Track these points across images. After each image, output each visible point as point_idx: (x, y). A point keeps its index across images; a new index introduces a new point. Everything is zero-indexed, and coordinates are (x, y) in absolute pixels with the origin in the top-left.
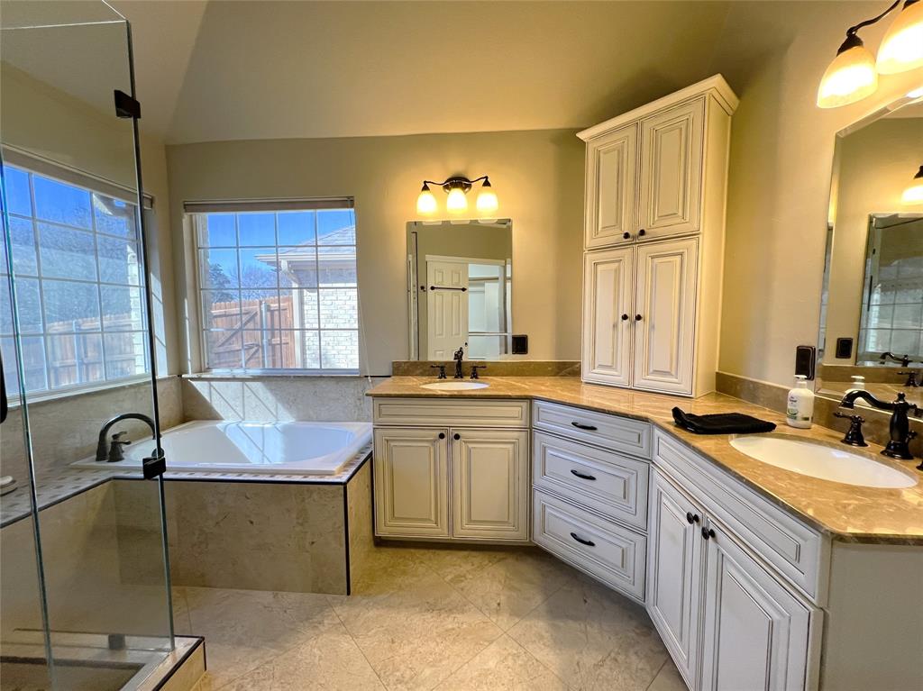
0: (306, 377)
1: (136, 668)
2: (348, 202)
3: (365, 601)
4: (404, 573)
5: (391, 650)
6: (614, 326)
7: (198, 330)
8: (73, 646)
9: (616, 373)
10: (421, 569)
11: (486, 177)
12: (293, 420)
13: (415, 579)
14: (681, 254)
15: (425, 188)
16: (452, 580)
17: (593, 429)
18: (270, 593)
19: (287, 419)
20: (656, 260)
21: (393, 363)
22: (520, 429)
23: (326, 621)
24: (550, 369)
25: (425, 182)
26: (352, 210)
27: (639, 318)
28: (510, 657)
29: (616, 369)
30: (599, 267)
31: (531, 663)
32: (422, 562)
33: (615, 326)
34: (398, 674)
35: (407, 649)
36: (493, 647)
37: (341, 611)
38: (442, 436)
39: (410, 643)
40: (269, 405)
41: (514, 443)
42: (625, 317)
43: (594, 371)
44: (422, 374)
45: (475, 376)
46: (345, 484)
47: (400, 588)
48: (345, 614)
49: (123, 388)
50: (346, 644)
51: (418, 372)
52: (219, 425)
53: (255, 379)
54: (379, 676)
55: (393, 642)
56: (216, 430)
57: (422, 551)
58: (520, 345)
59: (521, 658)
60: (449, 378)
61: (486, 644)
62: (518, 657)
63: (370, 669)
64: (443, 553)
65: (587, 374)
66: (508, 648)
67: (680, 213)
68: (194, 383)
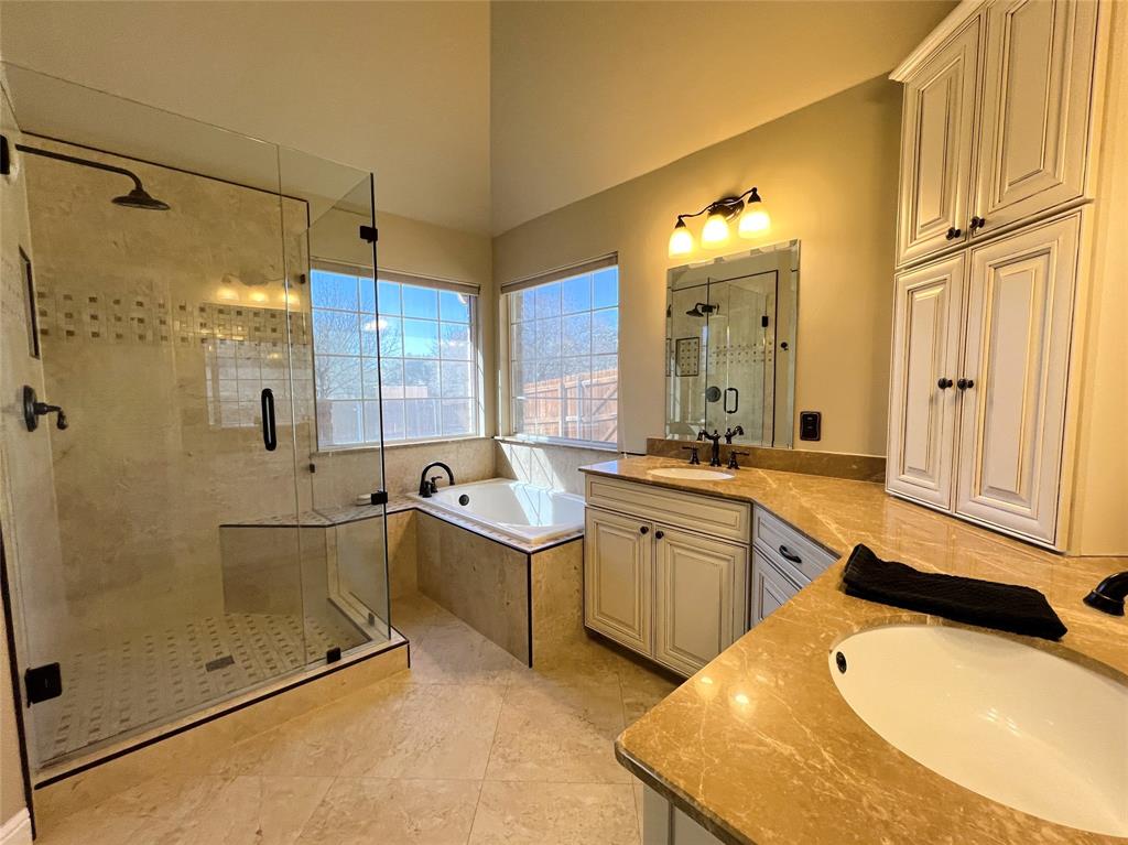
0: (592, 450)
1: (370, 640)
2: (613, 259)
3: (536, 680)
4: (591, 673)
5: (521, 729)
6: (931, 400)
7: (509, 398)
8: (358, 612)
9: (932, 485)
10: (612, 678)
11: (754, 190)
12: (563, 490)
13: (596, 684)
14: (1047, 252)
15: (680, 224)
16: (628, 704)
17: (798, 560)
18: (482, 636)
19: (560, 489)
20: (1003, 272)
21: (648, 439)
22: (737, 544)
23: (498, 679)
24: (854, 467)
25: (680, 217)
26: (616, 267)
27: (964, 385)
28: (614, 809)
29: (931, 478)
30: (917, 296)
31: (629, 829)
32: (617, 673)
33: (933, 400)
34: (507, 750)
35: (533, 736)
36: (606, 788)
37: (514, 677)
38: (644, 530)
39: (539, 734)
40: (547, 472)
41: (728, 560)
42: (944, 384)
43: (903, 477)
44: (677, 456)
45: (734, 465)
46: (529, 554)
47: (575, 686)
48: (514, 681)
49: (447, 442)
50: (495, 703)
51: (673, 452)
52: (512, 485)
53: (539, 445)
54: (494, 742)
55: (527, 724)
56: (508, 488)
57: (627, 663)
58: (811, 426)
59: (623, 818)
60: (703, 464)
61: (603, 780)
62: (622, 815)
63: (492, 733)
64: (646, 674)
65: (895, 481)
66: (620, 799)
67: (1049, 169)
68: (503, 445)
